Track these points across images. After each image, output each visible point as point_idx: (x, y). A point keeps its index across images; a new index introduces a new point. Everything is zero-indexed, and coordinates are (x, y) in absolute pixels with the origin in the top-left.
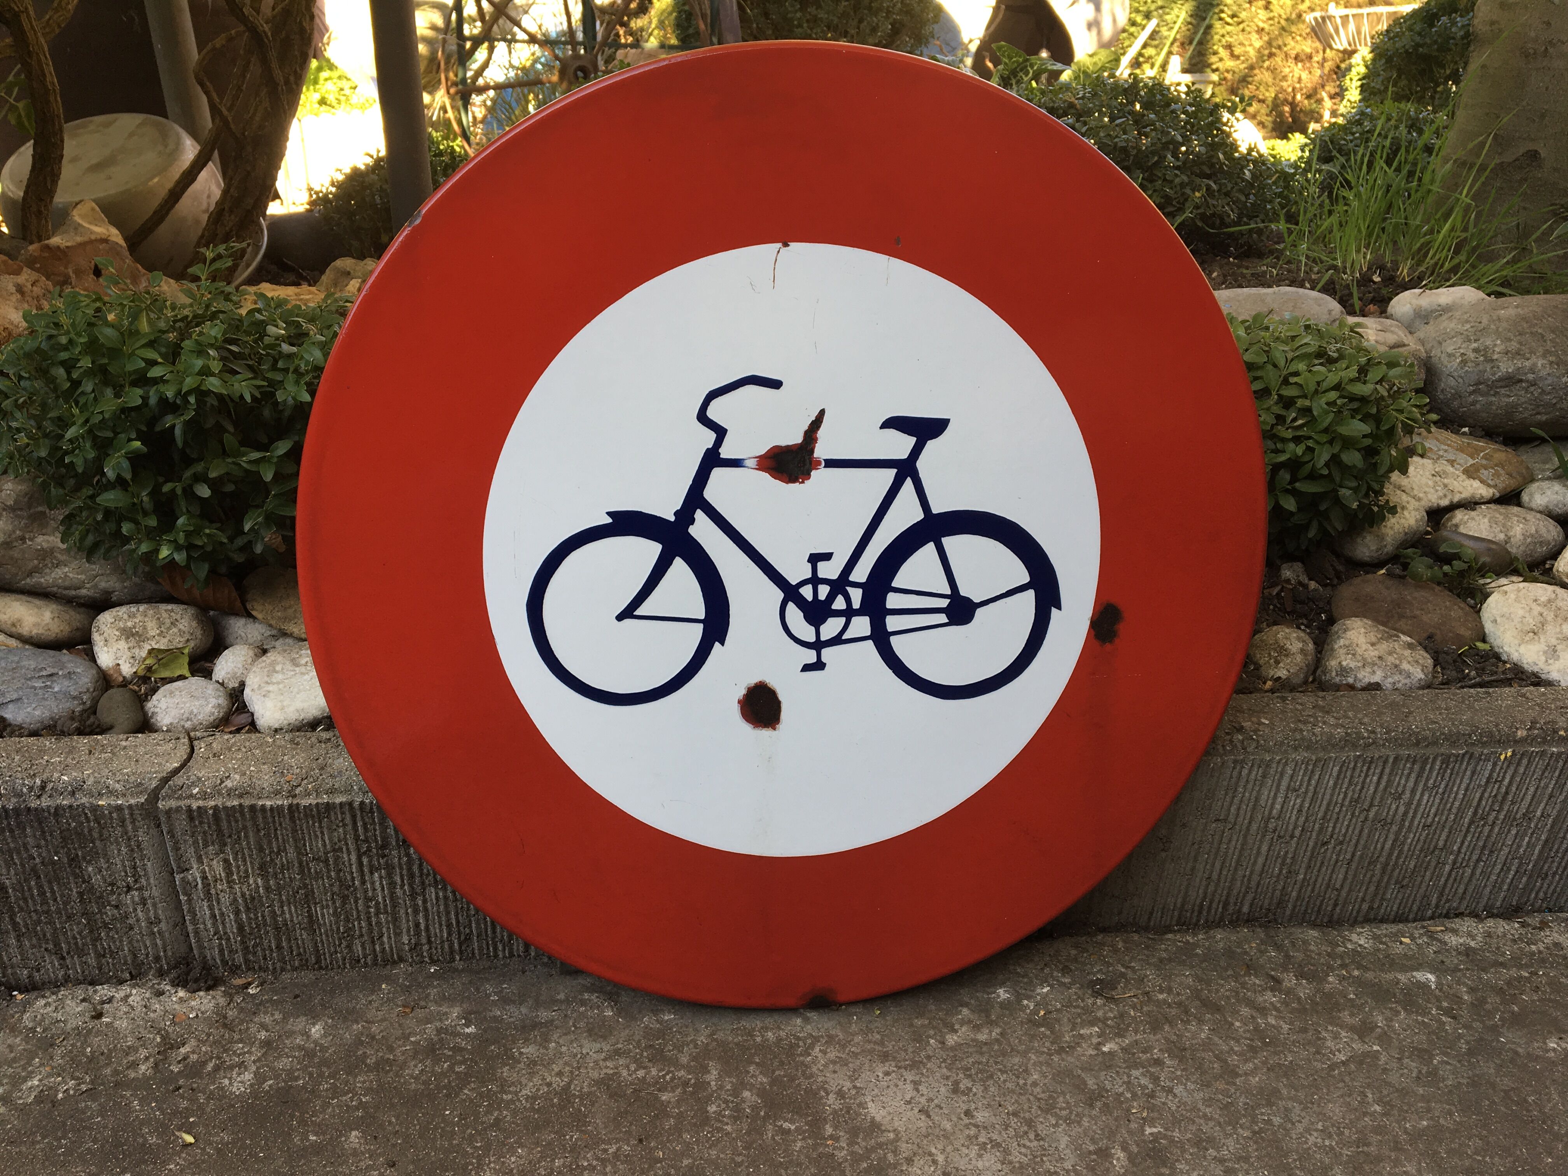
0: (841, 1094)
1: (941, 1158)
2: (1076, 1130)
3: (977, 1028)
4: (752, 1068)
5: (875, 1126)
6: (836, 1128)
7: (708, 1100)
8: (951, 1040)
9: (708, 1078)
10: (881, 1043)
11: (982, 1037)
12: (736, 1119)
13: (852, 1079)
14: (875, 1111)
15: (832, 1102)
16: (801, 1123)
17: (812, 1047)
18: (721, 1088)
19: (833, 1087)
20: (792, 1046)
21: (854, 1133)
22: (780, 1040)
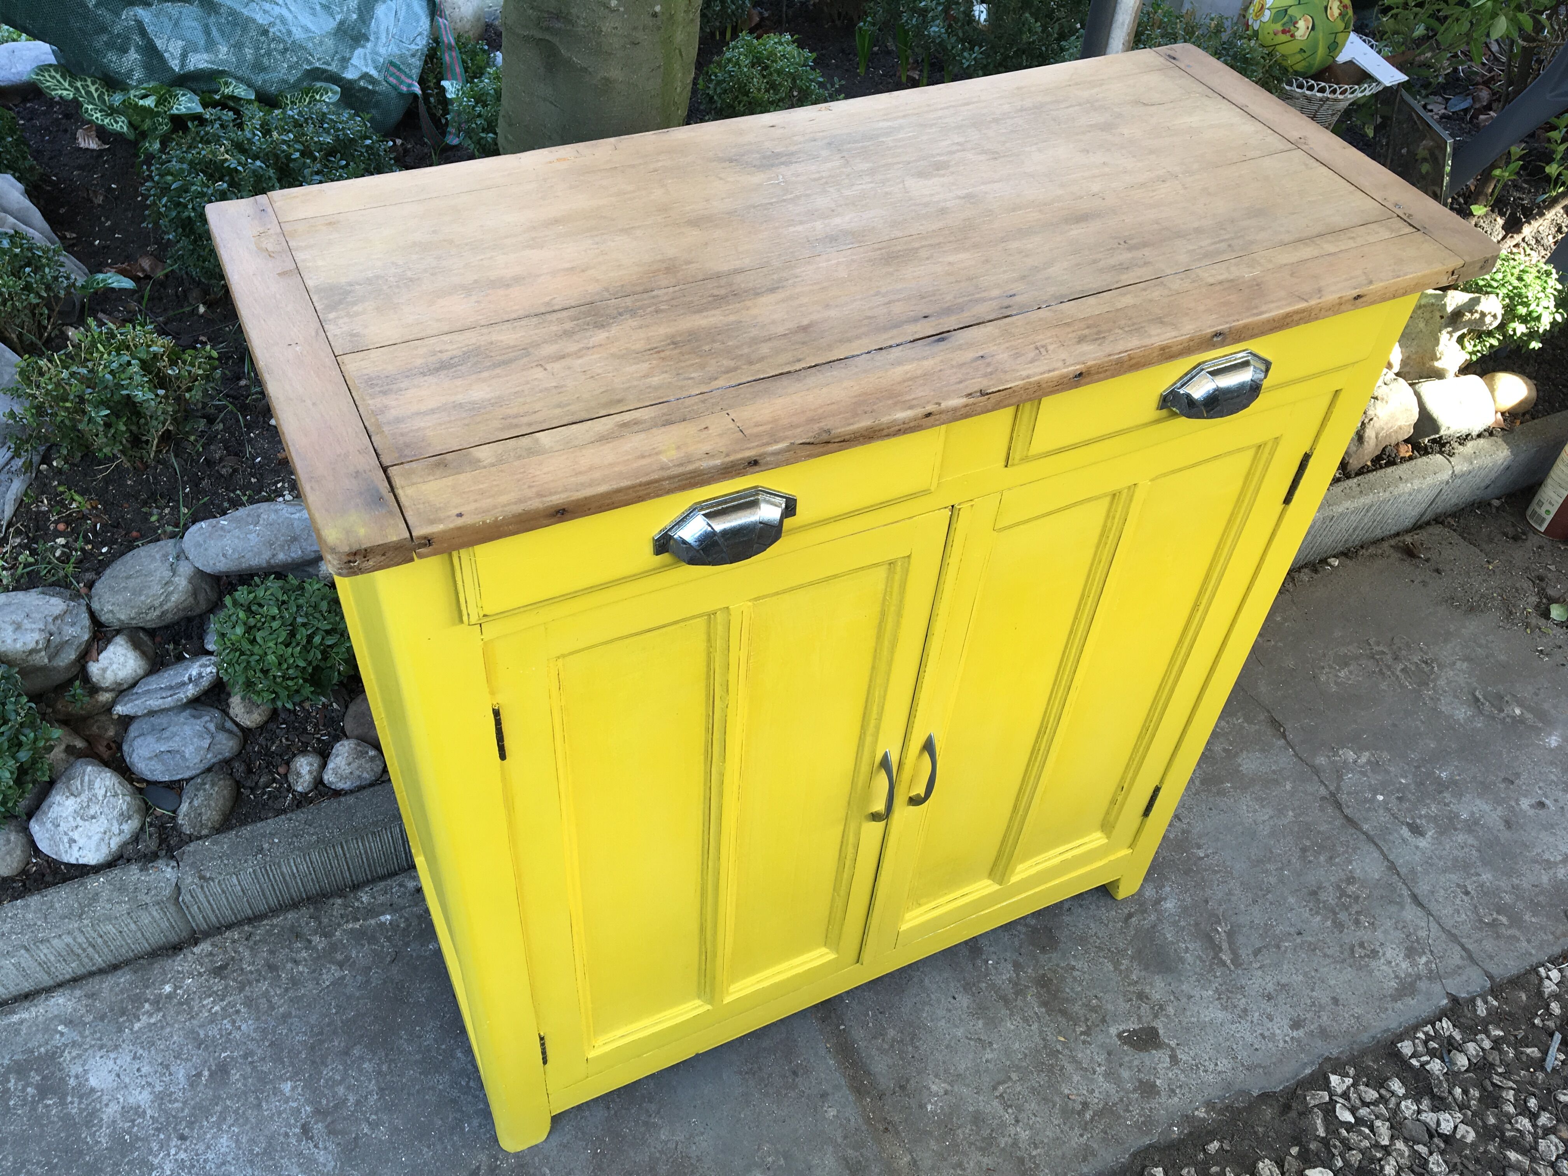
0: (77, 1077)
1: (121, 1100)
2: (189, 1064)
3: (151, 1015)
4: (32, 1073)
5: (93, 1090)
6: (72, 1097)
7: (10, 1098)
8: (137, 1026)
9: (9, 1085)
10: (100, 1039)
11: (153, 1021)
12: (22, 1106)
13: (83, 1066)
14: (93, 1082)
15: (72, 1082)
16: (56, 1100)
17: (64, 1051)
18: (16, 1089)
19: (73, 1073)
20: (55, 1053)
21: (81, 1097)
22: (47, 1051)
